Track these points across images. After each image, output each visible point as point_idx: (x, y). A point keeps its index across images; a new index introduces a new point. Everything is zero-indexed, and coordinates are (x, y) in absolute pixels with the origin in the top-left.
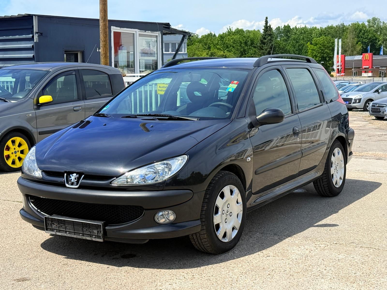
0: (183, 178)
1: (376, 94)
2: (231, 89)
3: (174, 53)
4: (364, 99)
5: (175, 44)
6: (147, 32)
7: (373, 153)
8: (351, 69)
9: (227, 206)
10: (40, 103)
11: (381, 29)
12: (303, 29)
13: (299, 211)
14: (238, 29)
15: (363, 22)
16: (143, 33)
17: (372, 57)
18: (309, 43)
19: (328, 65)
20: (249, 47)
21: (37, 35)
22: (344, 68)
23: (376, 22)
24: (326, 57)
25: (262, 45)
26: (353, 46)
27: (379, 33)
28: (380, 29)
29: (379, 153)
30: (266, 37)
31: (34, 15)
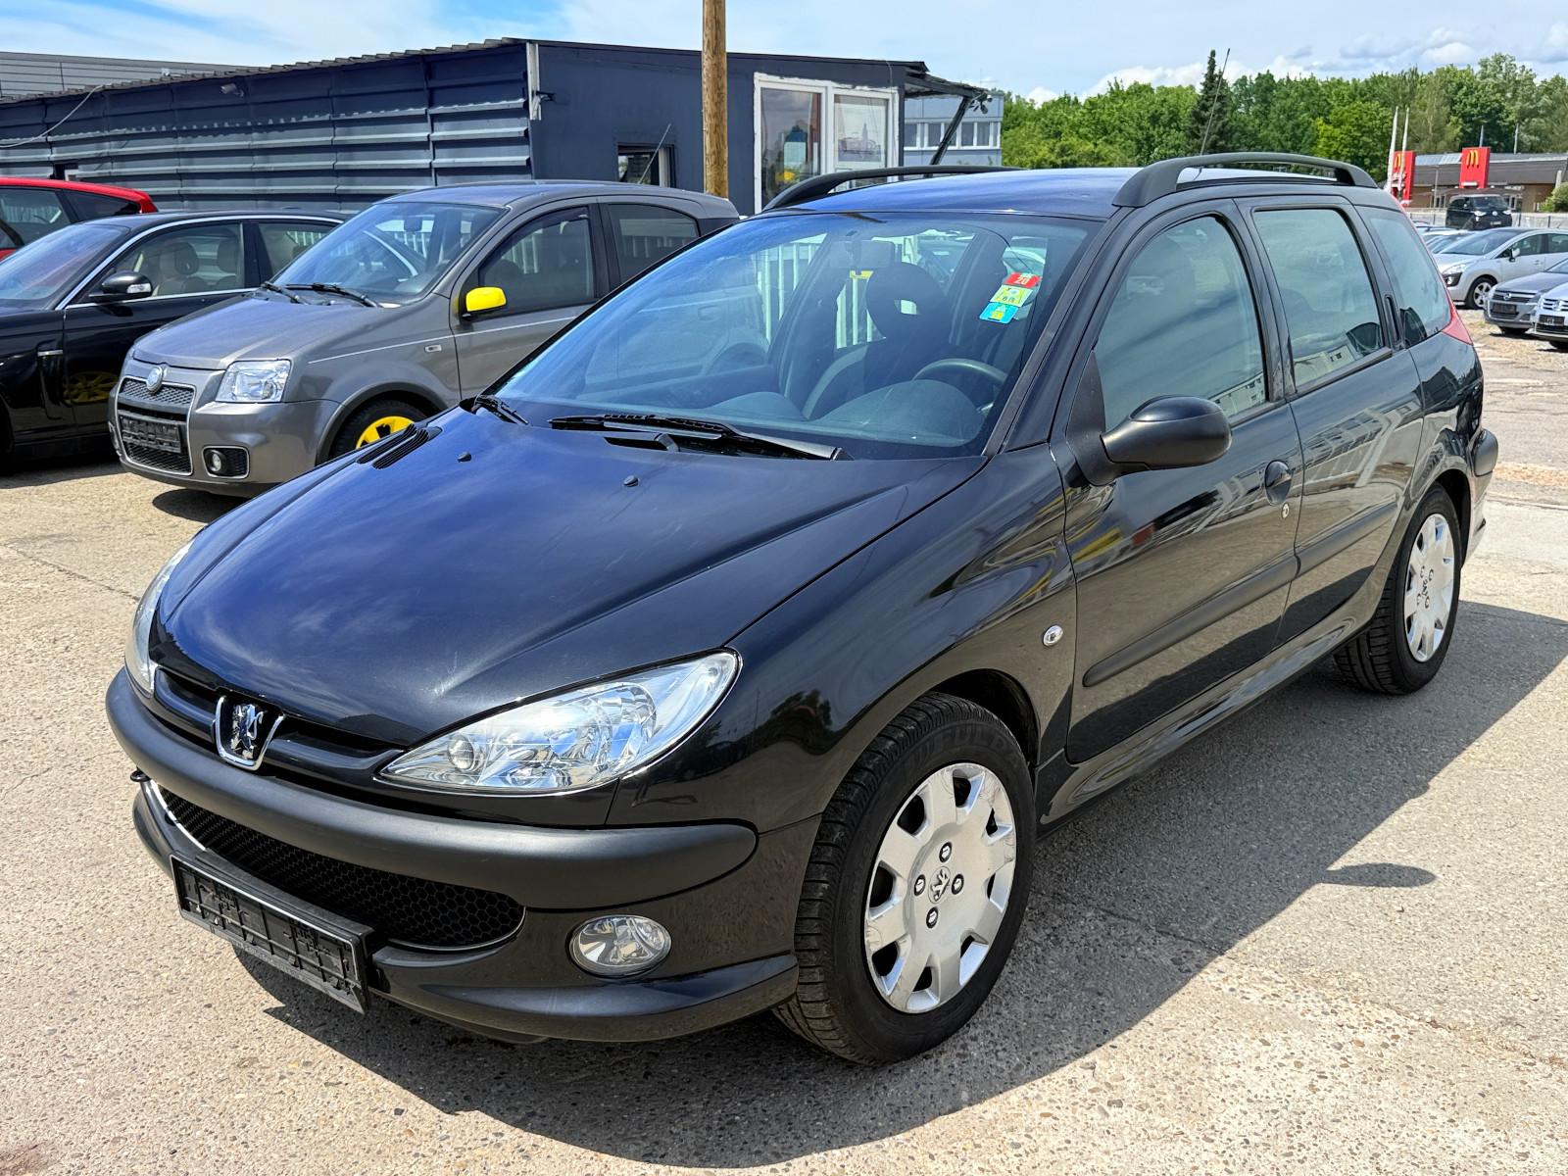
0: (734, 738)
1: (1505, 260)
2: (1003, 309)
3: (936, 148)
4: (1470, 274)
5: (939, 125)
6: (858, 88)
7: (1516, 469)
8: (1429, 189)
9: (941, 852)
10: (469, 309)
11: (1517, 83)
12: (1306, 83)
13: (1268, 774)
14: (1136, 83)
15: (1469, 66)
16: (846, 90)
17: (1488, 159)
18: (1320, 120)
20: (1162, 128)
21: (537, 99)
22: (1412, 186)
23: (1503, 65)
24: (1364, 157)
25: (1196, 125)
26: (1439, 131)
27: (1509, 95)
28: (1512, 84)
29: (1539, 468)
30: (1208, 104)
31: (530, 41)
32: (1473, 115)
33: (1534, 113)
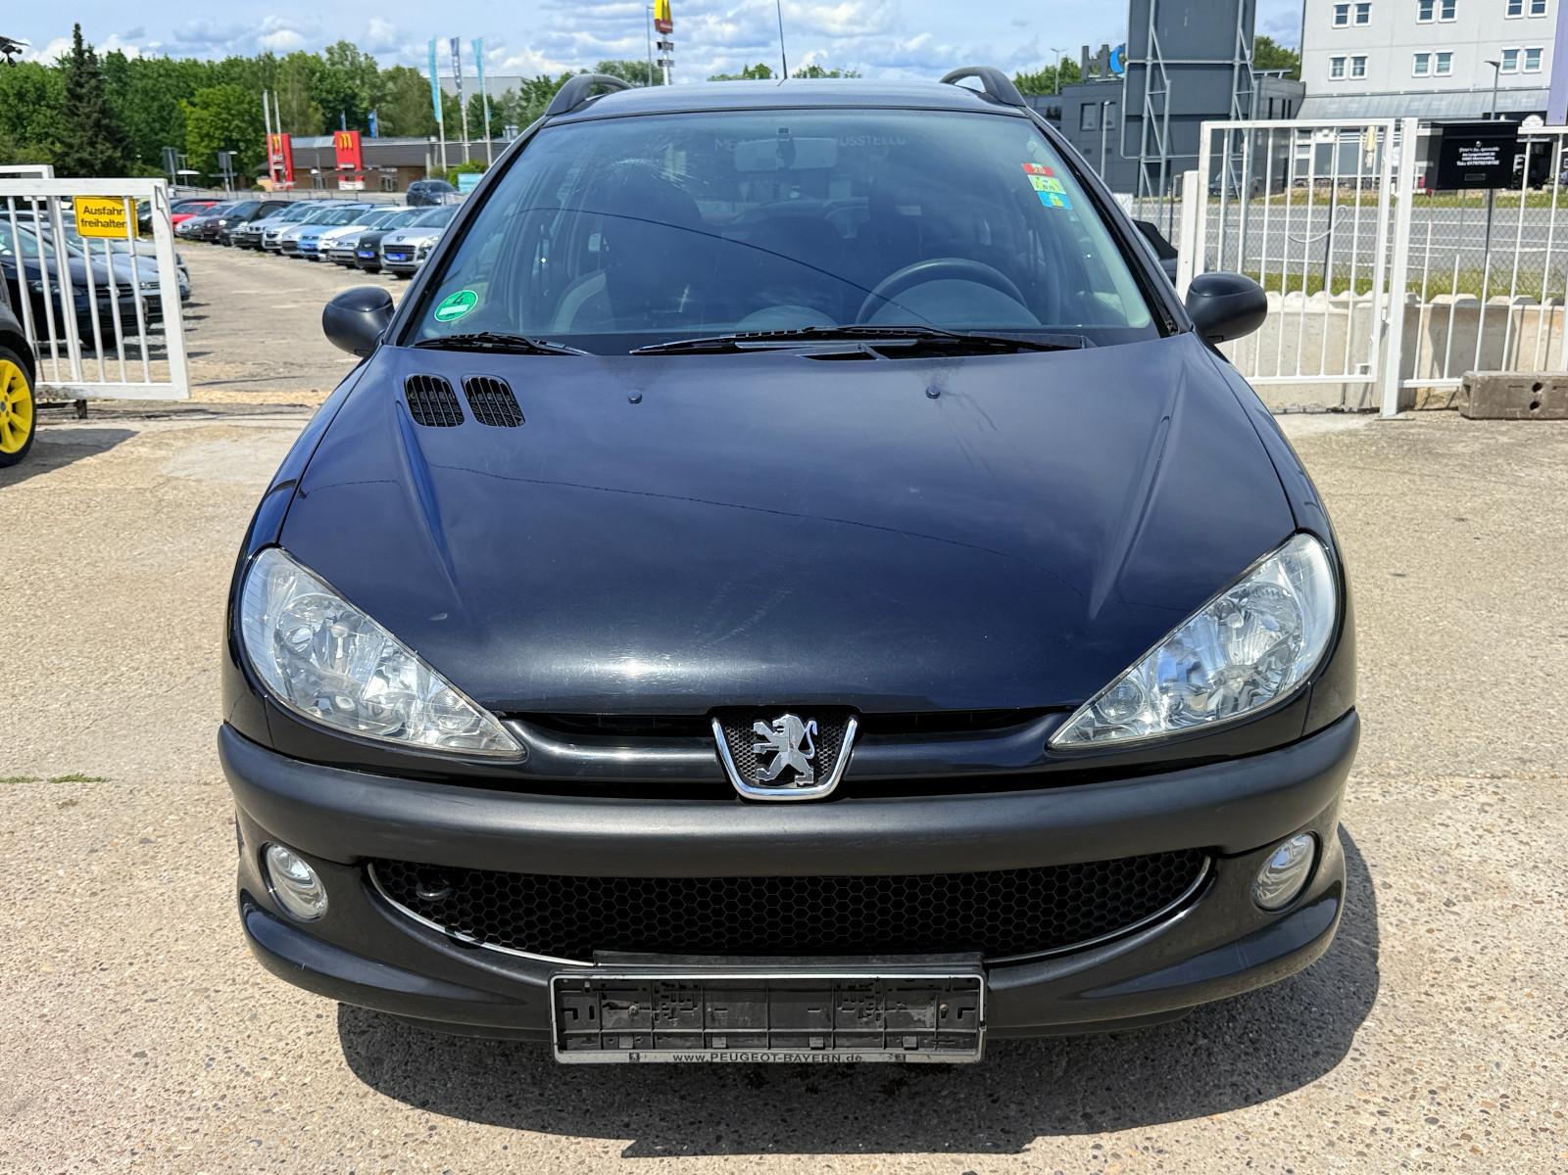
8: (308, 171)
11: (363, 71)
12: (160, 64)
15: (317, 53)
17: (360, 142)
18: (185, 102)
19: (246, 160)
20: (31, 106)
22: (292, 169)
23: (348, 52)
24: (238, 141)
25: (72, 103)
26: (304, 115)
27: (358, 82)
28: (359, 71)
30: (83, 80)
32: (330, 102)
33: (382, 99)
